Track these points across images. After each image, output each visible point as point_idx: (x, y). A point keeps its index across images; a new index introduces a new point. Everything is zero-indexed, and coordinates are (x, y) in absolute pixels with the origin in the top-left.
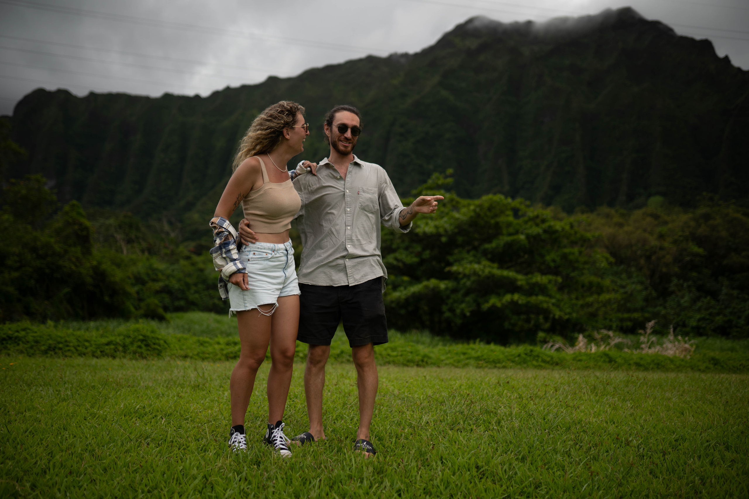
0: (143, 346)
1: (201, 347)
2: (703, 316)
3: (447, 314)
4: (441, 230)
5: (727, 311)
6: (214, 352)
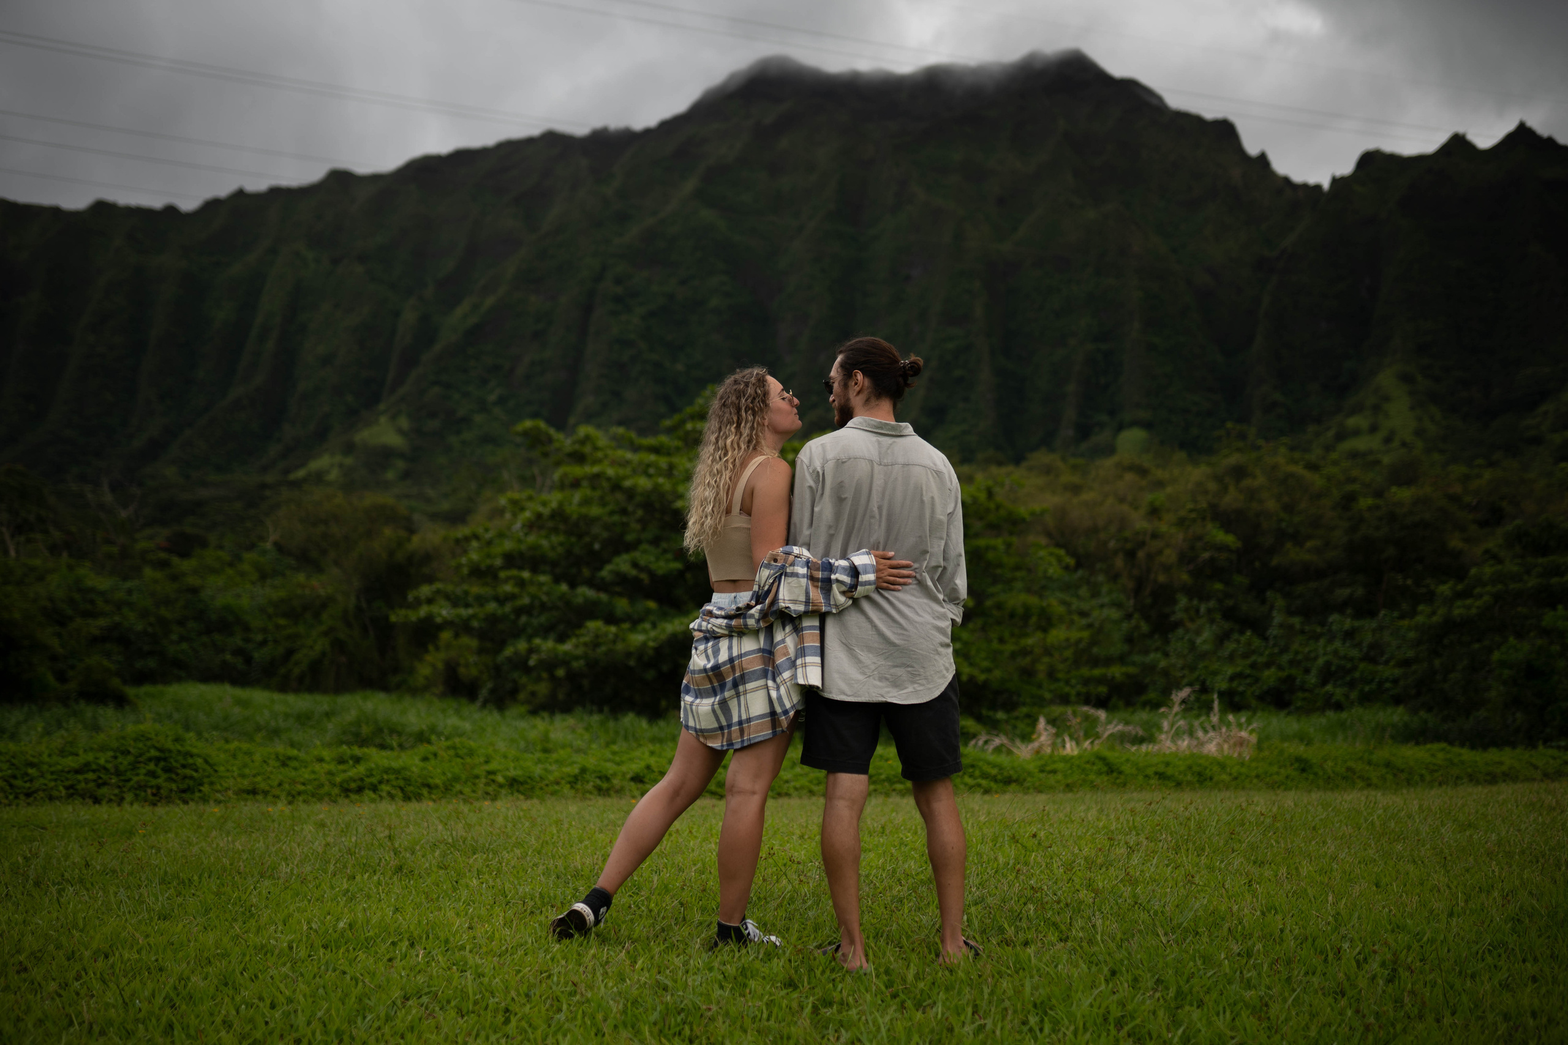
0: (159, 771)
1: (285, 770)
2: (1239, 669)
5: (1285, 658)
6: (315, 780)
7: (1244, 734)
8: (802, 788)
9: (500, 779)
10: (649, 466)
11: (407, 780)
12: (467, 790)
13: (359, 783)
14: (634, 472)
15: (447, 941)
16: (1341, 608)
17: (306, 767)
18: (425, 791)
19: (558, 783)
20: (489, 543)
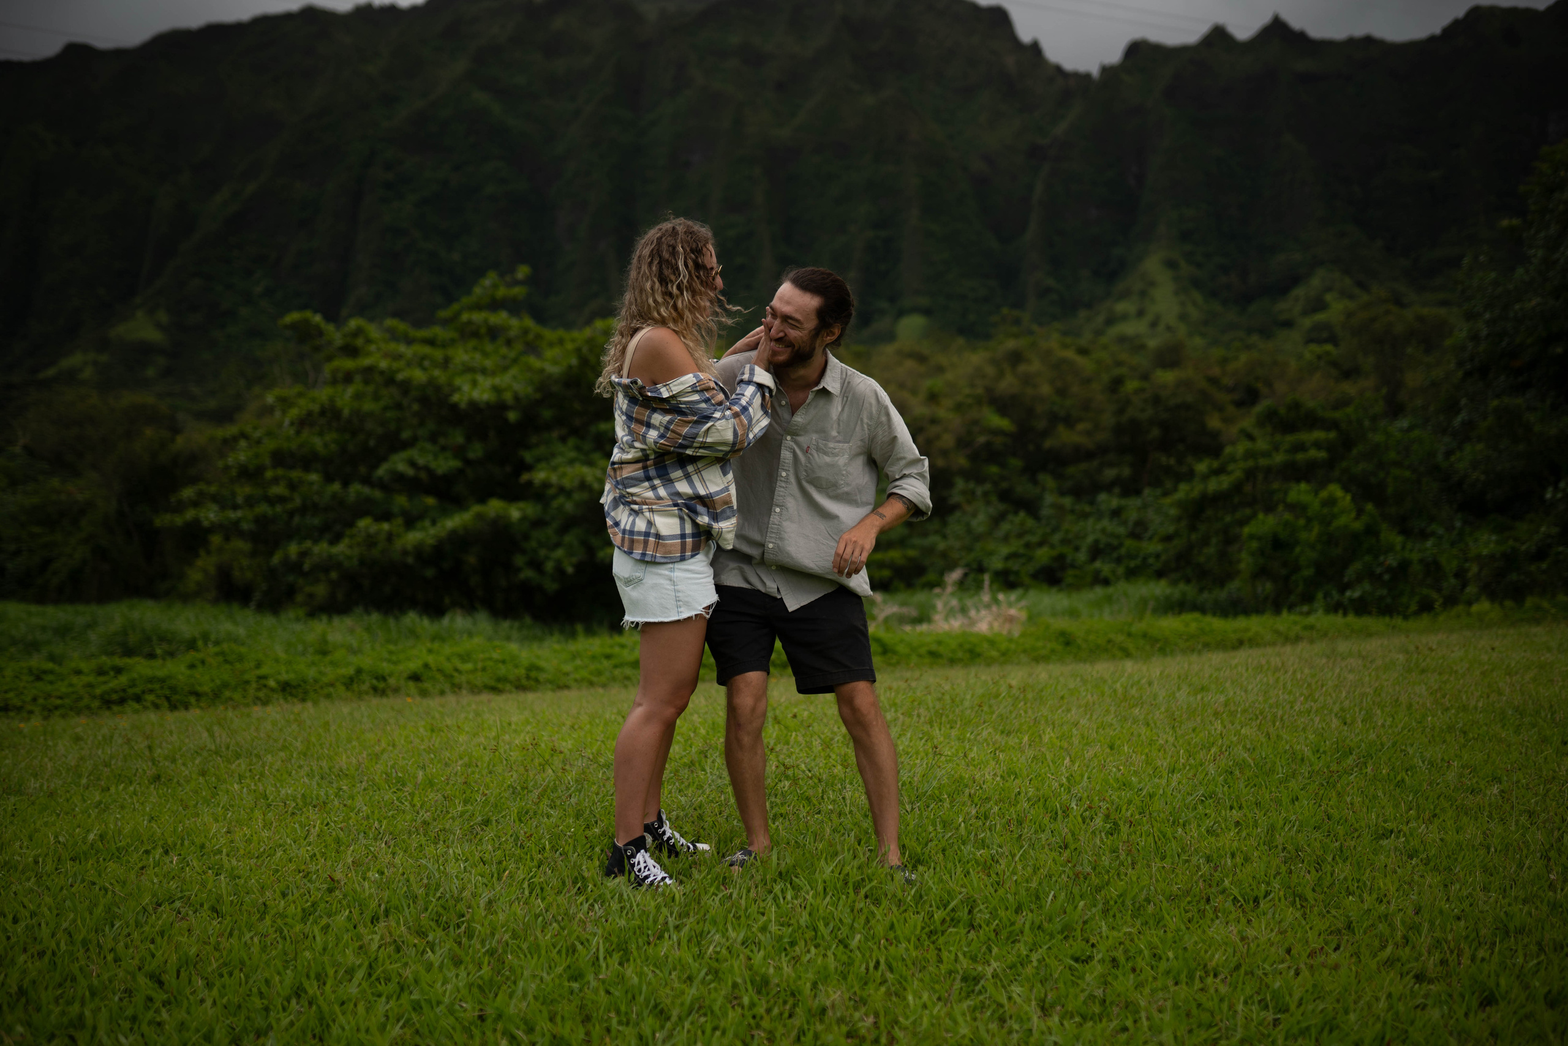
1: (39, 684)
2: (1013, 549)
3: (528, 574)
4: (508, 397)
5: (1056, 538)
6: (73, 693)
7: (1013, 612)
8: (583, 680)
9: (272, 683)
10: (423, 358)
11: (173, 689)
12: (237, 696)
13: (122, 694)
14: (409, 364)
15: (202, 846)
16: (1108, 488)
17: (62, 680)
18: (193, 700)
19: (332, 685)
20: (259, 442)
